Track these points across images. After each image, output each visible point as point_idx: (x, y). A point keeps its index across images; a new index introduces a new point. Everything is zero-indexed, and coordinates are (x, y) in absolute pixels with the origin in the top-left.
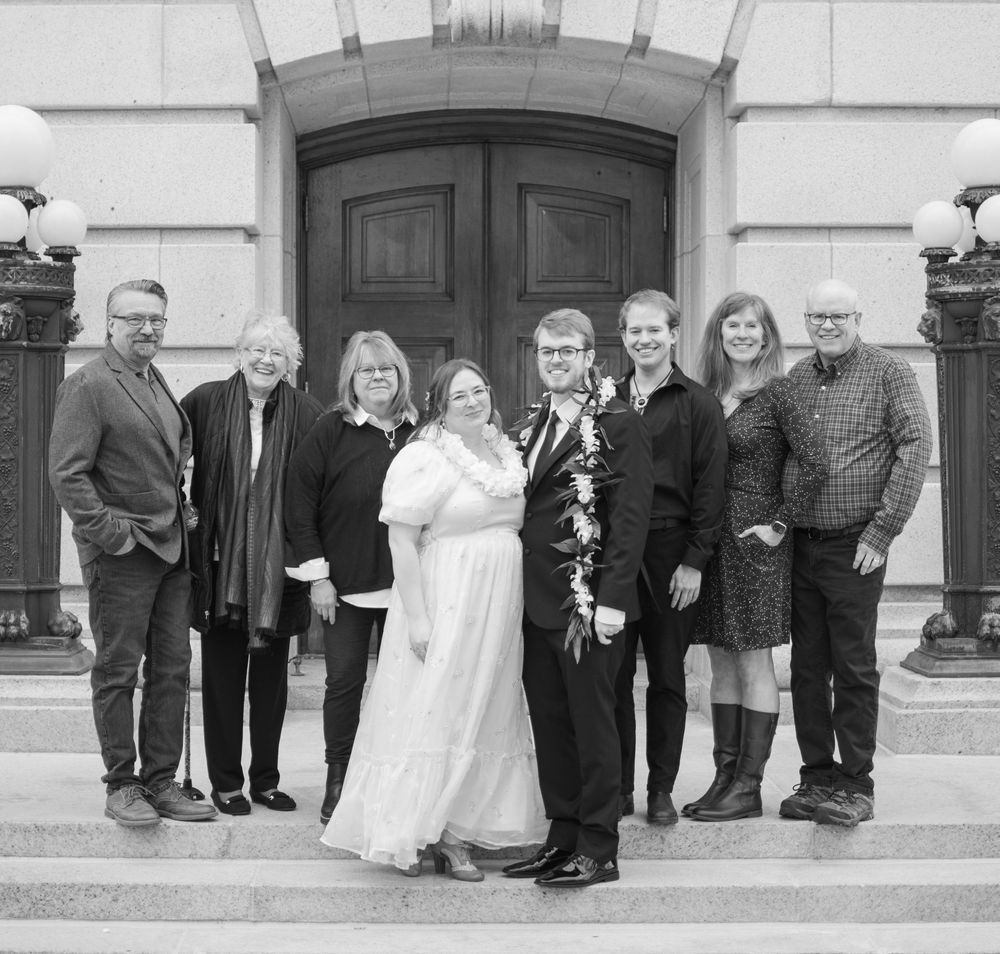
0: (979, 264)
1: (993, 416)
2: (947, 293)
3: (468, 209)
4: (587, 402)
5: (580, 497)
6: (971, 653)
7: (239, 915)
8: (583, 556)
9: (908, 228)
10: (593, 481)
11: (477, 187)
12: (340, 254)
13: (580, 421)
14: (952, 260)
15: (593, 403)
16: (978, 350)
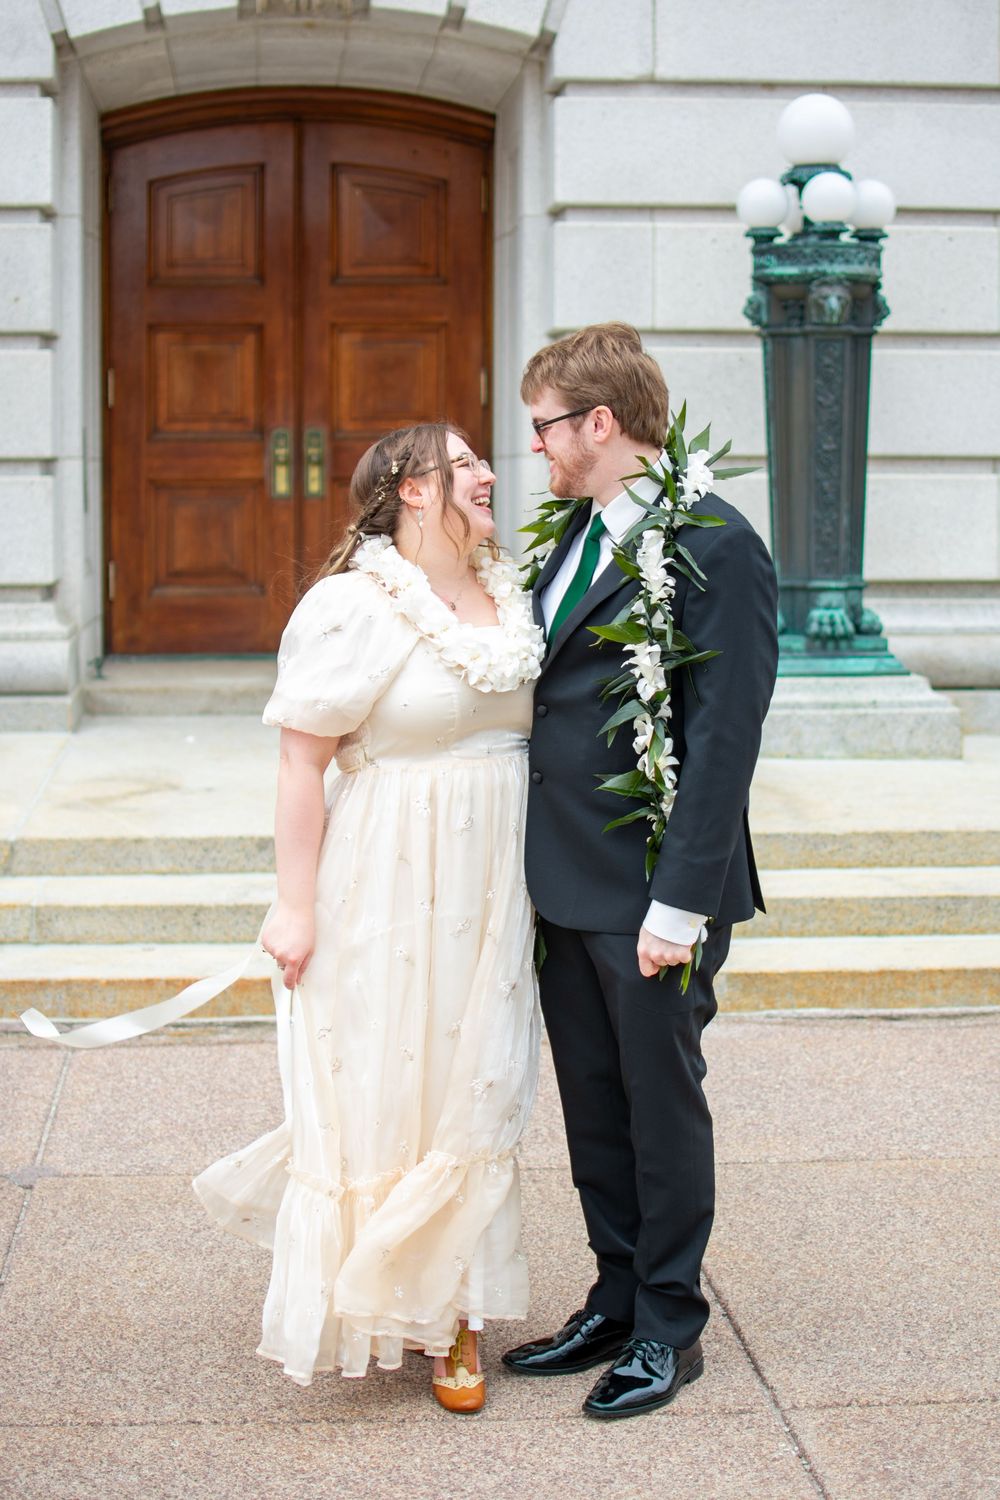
0: (806, 246)
1: (820, 403)
2: (772, 275)
3: (279, 186)
6: (798, 651)
7: (20, 936)
9: (730, 209)
11: (288, 166)
12: (144, 236)
14: (778, 241)
16: (805, 335)
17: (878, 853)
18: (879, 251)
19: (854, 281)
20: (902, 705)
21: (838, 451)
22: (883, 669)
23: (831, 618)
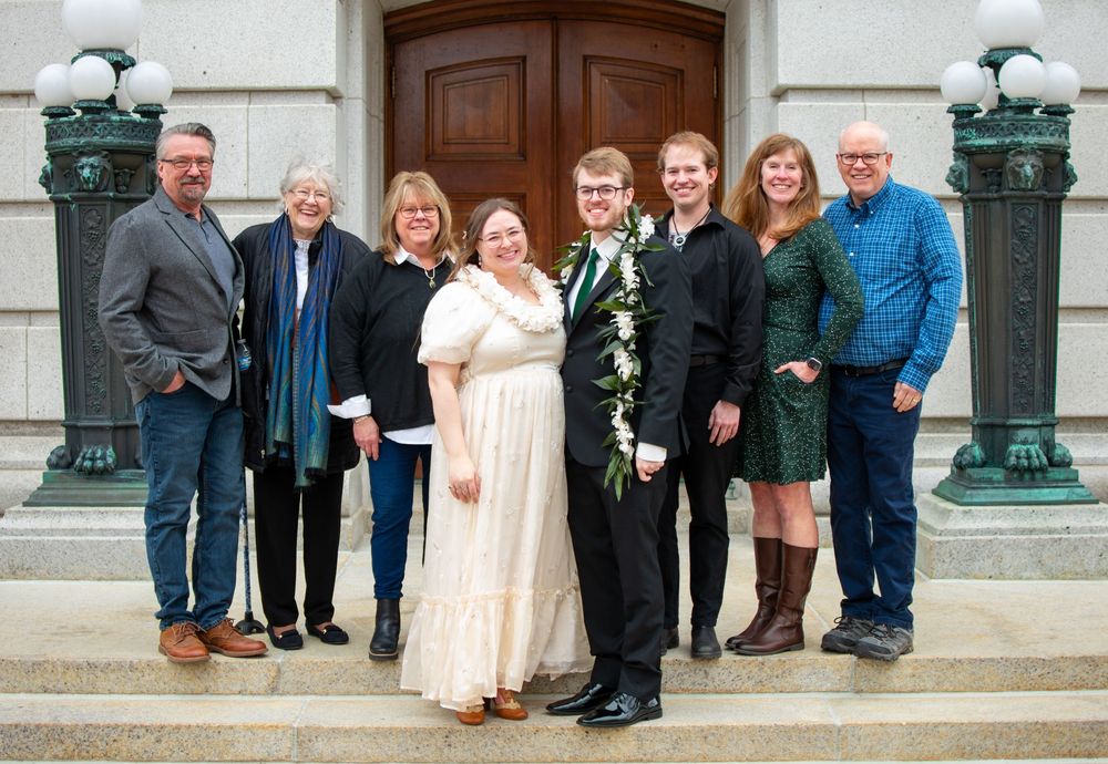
0: (1003, 119)
1: (1017, 260)
2: (974, 146)
3: (538, 76)
4: (627, 240)
5: (621, 334)
6: (999, 482)
7: (282, 755)
8: (624, 393)
9: (935, 91)
10: (633, 318)
11: (547, 58)
12: (423, 118)
13: (620, 258)
15: (632, 240)
16: (1003, 199)
17: (1085, 676)
18: (1068, 124)
19: (1046, 151)
20: (1091, 530)
21: (1033, 302)
22: (1075, 498)
23: (1028, 451)
